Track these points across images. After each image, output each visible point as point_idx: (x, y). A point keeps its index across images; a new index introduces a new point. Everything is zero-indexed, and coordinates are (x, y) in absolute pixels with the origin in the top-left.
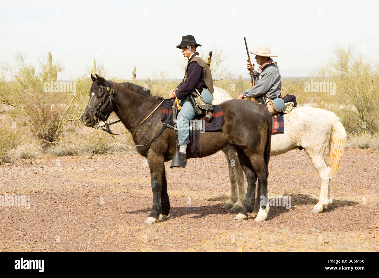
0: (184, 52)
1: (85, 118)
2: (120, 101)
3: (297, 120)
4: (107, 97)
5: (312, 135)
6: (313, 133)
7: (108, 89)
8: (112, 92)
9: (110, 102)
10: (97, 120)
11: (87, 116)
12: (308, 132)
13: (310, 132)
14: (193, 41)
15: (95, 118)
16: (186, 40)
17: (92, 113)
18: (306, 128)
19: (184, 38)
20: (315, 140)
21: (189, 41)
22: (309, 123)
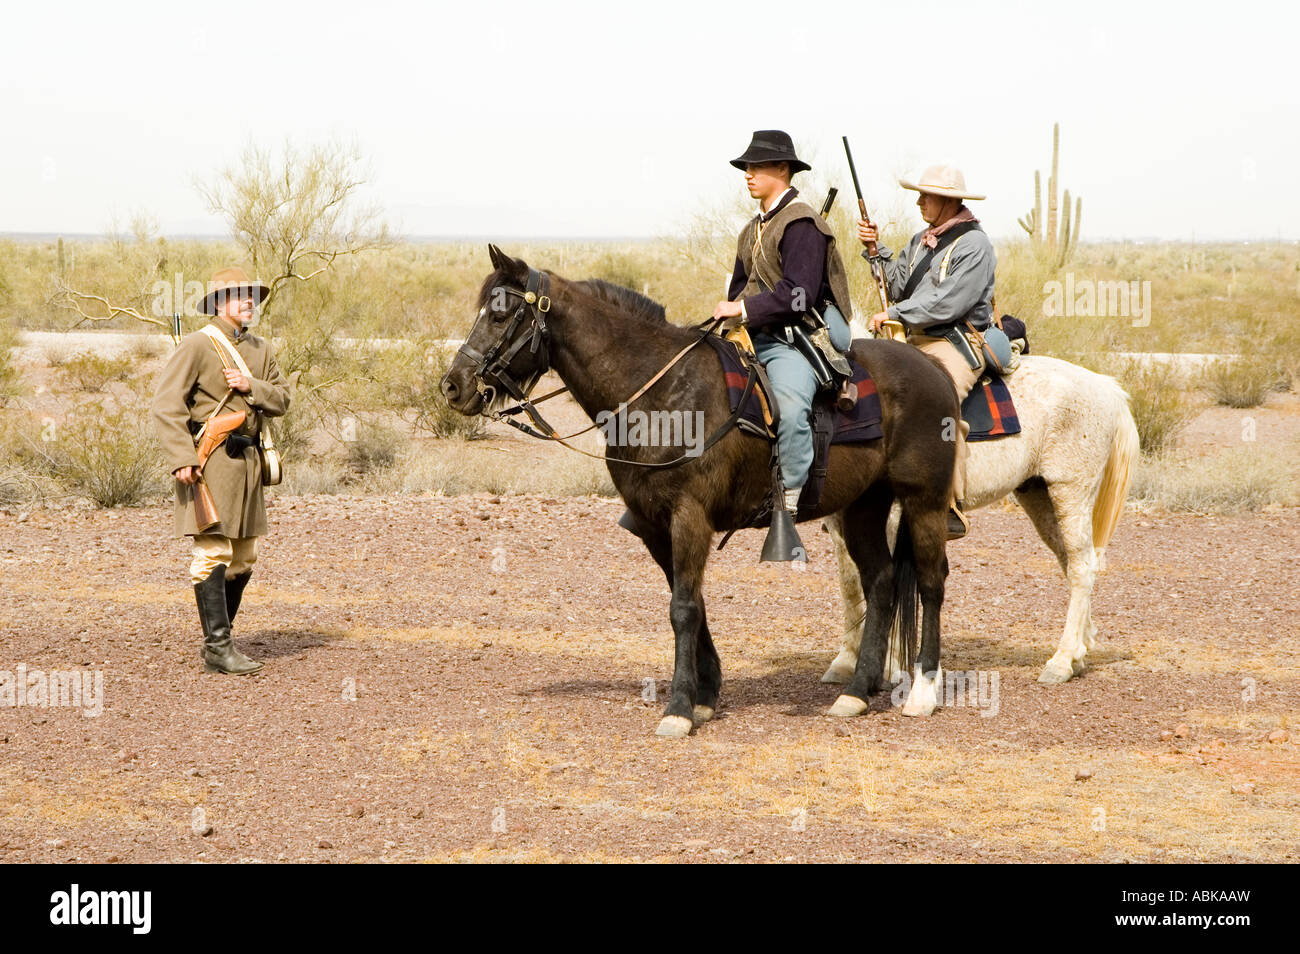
0: (751, 181)
1: (446, 386)
2: (573, 335)
3: (1045, 396)
4: (521, 323)
5: (1083, 443)
6: (1085, 437)
7: (529, 296)
8: (544, 307)
9: (531, 339)
10: (489, 393)
11: (454, 381)
12: (1071, 434)
13: (1078, 433)
14: (784, 149)
15: (482, 387)
16: (762, 145)
17: (471, 372)
18: (1067, 421)
19: (759, 136)
20: (1090, 460)
21: (771, 148)
22: (1079, 405)
